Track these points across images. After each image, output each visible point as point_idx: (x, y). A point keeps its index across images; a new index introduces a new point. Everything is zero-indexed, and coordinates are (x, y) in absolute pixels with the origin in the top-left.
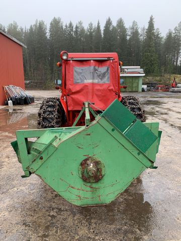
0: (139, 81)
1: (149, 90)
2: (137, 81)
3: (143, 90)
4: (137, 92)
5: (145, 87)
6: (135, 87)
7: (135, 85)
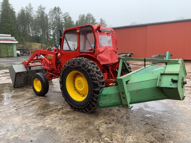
0: (13, 47)
1: (22, 55)
2: (11, 47)
3: (18, 55)
4: (13, 57)
5: (19, 52)
6: (10, 52)
7: (10, 51)
